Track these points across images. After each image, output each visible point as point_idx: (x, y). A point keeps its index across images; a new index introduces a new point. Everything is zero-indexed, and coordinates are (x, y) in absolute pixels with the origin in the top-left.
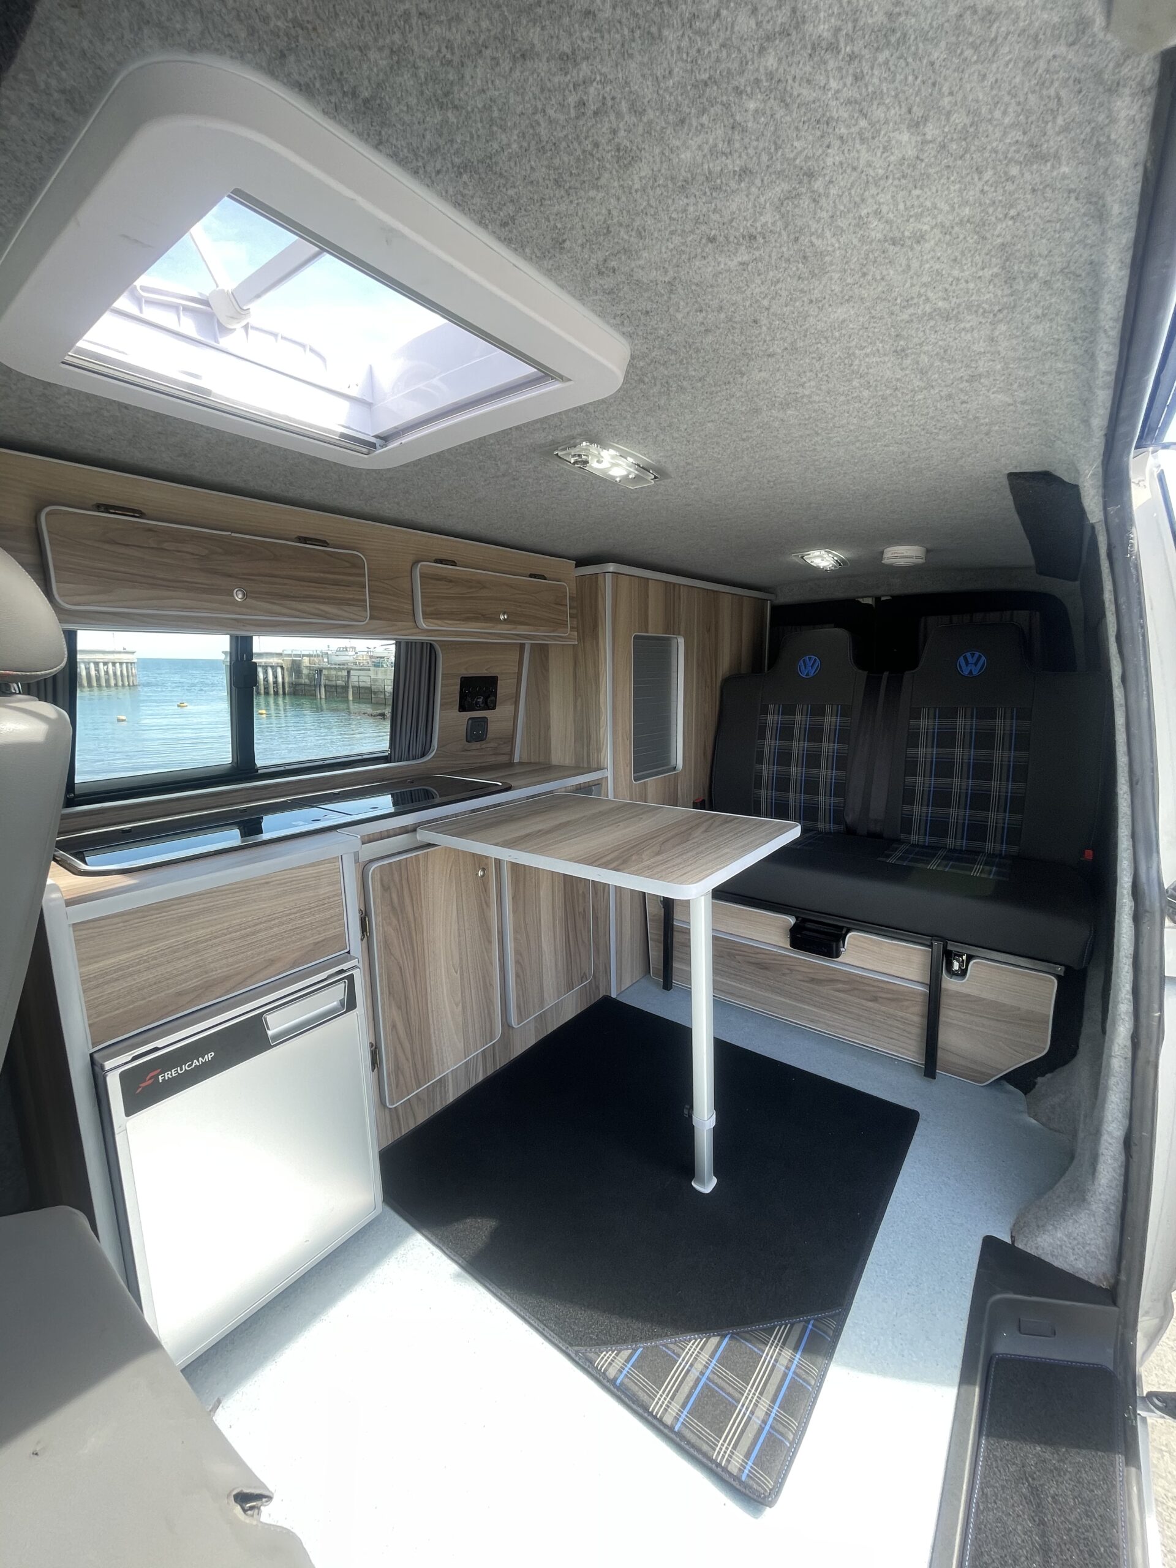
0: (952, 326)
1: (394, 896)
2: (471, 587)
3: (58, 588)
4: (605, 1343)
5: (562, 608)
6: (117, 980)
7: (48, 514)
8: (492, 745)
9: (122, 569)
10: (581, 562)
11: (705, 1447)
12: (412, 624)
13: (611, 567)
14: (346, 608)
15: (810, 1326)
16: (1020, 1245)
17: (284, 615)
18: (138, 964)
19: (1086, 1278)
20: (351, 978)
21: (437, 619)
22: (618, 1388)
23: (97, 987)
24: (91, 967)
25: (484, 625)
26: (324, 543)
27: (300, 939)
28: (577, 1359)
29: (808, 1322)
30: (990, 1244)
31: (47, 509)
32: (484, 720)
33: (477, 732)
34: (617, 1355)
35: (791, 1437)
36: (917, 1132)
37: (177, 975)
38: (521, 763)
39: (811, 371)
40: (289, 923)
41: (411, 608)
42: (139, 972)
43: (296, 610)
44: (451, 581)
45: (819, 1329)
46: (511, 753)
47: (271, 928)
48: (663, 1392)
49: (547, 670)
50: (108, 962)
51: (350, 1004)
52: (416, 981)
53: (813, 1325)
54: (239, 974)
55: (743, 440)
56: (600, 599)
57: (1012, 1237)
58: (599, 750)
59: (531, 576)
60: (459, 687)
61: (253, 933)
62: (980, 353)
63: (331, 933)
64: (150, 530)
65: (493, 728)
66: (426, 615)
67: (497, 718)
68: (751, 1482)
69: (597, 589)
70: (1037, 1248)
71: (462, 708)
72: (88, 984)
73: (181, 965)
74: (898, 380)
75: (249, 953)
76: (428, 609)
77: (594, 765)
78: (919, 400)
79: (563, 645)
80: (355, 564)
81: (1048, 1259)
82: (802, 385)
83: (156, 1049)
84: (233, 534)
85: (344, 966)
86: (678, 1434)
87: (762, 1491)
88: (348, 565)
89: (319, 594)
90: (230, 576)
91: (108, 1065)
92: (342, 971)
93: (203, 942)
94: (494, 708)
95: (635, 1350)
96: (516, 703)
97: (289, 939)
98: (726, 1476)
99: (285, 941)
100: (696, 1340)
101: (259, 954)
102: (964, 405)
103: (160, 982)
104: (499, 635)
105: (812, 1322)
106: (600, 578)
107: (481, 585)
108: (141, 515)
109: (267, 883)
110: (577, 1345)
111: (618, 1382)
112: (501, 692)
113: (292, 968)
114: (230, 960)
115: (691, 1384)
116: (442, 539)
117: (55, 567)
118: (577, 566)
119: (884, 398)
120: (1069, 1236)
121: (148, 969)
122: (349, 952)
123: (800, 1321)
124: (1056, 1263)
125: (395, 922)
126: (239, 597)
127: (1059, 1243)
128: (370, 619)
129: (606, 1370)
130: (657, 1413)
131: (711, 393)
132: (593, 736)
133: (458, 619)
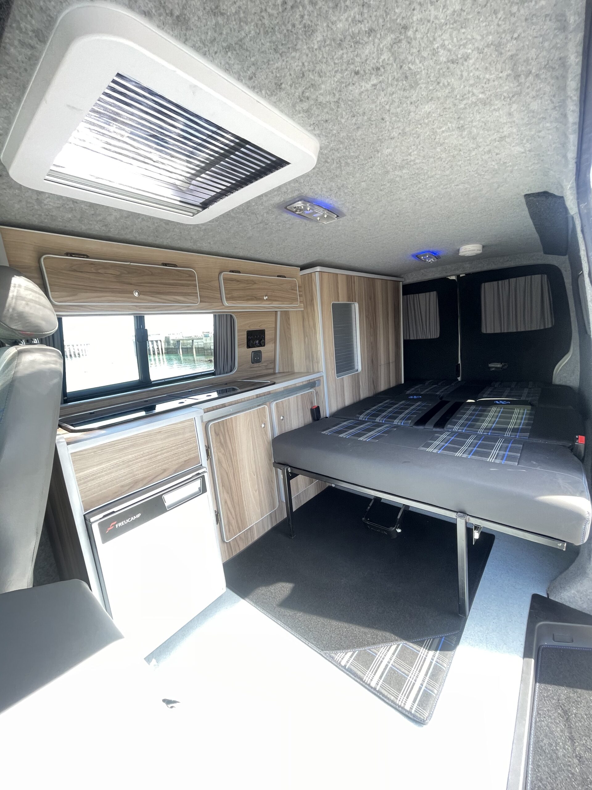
0: (488, 108)
1: (222, 438)
2: (248, 284)
3: (51, 294)
4: (339, 649)
5: (295, 292)
6: (93, 480)
7: (44, 259)
8: (266, 364)
9: (80, 284)
10: (303, 268)
11: (392, 698)
12: (221, 304)
13: (318, 269)
14: (188, 297)
15: (443, 639)
16: (552, 598)
17: (158, 302)
18: (102, 472)
19: (588, 613)
20: (203, 477)
21: (233, 300)
22: (347, 670)
23: (85, 483)
24: (81, 474)
25: (256, 302)
26: (175, 266)
27: (178, 459)
28: (326, 656)
29: (442, 637)
30: (535, 598)
31: (44, 256)
32: (260, 352)
33: (257, 358)
34: (346, 654)
35: (436, 691)
37: (121, 477)
38: (279, 373)
39: (414, 145)
40: (172, 451)
41: (220, 296)
42: (103, 476)
43: (164, 299)
44: (238, 281)
45: (448, 641)
46: (274, 368)
47: (164, 454)
48: (370, 671)
49: (289, 325)
50: (88, 471)
51: (203, 489)
52: (235, 480)
53: (444, 639)
54: (149, 477)
55: (381, 190)
56: (314, 286)
57: (547, 594)
58: (318, 362)
59: (278, 276)
60: (246, 336)
61: (156, 456)
62: (504, 123)
63: (193, 456)
64: (92, 264)
65: (264, 356)
66: (227, 299)
67: (266, 351)
68: (417, 714)
69: (312, 281)
70: (561, 599)
71: (249, 346)
72: (81, 481)
73: (122, 472)
74: (461, 145)
75: (154, 466)
76: (228, 296)
77: (316, 370)
78: (473, 156)
79: (296, 311)
80: (191, 275)
81: (567, 604)
82: (410, 154)
83: (114, 512)
84: (131, 264)
85: (200, 471)
86: (378, 691)
87: (422, 718)
88: (187, 275)
89: (175, 291)
90: (131, 284)
91: (92, 520)
92: (199, 474)
93: (131, 461)
94: (264, 346)
95: (354, 652)
96: (275, 343)
97: (172, 459)
98: (404, 712)
99: (170, 460)
100: (385, 647)
101: (158, 467)
102: (498, 156)
103: (113, 481)
104: (264, 308)
105: (444, 638)
106: (313, 274)
107: (254, 282)
108: (88, 257)
109: (160, 432)
110: (326, 650)
111: (347, 667)
112: (267, 337)
113: (175, 473)
114: (145, 470)
115: (384, 667)
116: (233, 260)
117: (50, 285)
118: (301, 270)
119: (454, 157)
120: (578, 592)
121: (106, 474)
122: (201, 465)
123: (438, 637)
124: (572, 606)
125: (223, 451)
126: (136, 294)
127: (573, 596)
128: (200, 302)
129: (340, 662)
130: (367, 682)
131: (363, 164)
132: (315, 356)
133: (243, 300)
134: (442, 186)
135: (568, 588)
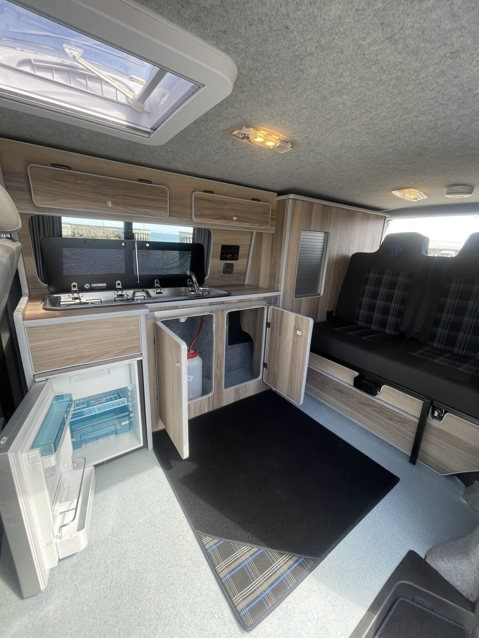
2: (219, 204)
3: (34, 198)
4: (210, 533)
5: (267, 215)
6: (44, 350)
7: (30, 167)
8: (236, 276)
9: (59, 191)
10: (280, 193)
11: (231, 594)
12: (190, 220)
13: (292, 196)
14: (158, 211)
15: (300, 561)
16: (428, 561)
17: (129, 213)
18: (52, 345)
19: (461, 591)
21: (201, 218)
22: (207, 554)
23: (37, 351)
24: (34, 344)
25: (225, 221)
26: (150, 182)
27: (120, 346)
28: (197, 535)
29: (300, 558)
30: (412, 555)
31: (30, 165)
32: (232, 264)
33: (228, 269)
34: (212, 540)
35: (270, 606)
36: (395, 488)
37: (68, 352)
38: (248, 285)
39: (342, 63)
40: (116, 339)
41: (191, 212)
42: (53, 348)
43: (135, 211)
44: (209, 201)
45: (304, 563)
46: (244, 280)
47: (108, 340)
48: (224, 563)
49: (261, 245)
50: (41, 343)
53: (302, 561)
54: (93, 355)
55: (328, 119)
56: (286, 211)
57: (426, 556)
58: (278, 282)
59: (253, 200)
60: (220, 249)
61: (100, 340)
63: (134, 345)
64: (72, 175)
65: (236, 268)
66: (197, 216)
67: (238, 264)
68: (244, 618)
69: (285, 207)
70: (437, 567)
71: (222, 259)
72: (32, 349)
73: (69, 348)
74: (401, 63)
75: (98, 348)
76: (197, 213)
77: (276, 289)
78: (423, 78)
79: (269, 233)
80: (163, 192)
81: (442, 574)
82: (341, 75)
84: (108, 177)
86: (222, 583)
87: (247, 624)
88: (159, 192)
90: (106, 195)
93: (78, 341)
94: (237, 260)
95: (220, 541)
96: (248, 258)
97: (116, 345)
98: (235, 610)
99: (113, 345)
100: (247, 546)
101: (102, 349)
103: (61, 353)
104: (233, 227)
105: (302, 559)
106: (287, 201)
107: (225, 203)
108: (69, 168)
109: (106, 322)
110: (199, 530)
111: (208, 551)
112: (240, 253)
113: (116, 356)
114: (90, 349)
115: (237, 564)
116: (208, 181)
117: (34, 190)
118: (278, 195)
119: (398, 79)
120: (455, 568)
121: (56, 348)
122: (141, 354)
123: (297, 556)
124: (447, 578)
126: (110, 205)
127: (449, 569)
128: (169, 216)
129: (205, 545)
130: (218, 571)
131: (293, 88)
132: (277, 276)
133: (212, 219)
134: (398, 117)
135: (446, 560)
